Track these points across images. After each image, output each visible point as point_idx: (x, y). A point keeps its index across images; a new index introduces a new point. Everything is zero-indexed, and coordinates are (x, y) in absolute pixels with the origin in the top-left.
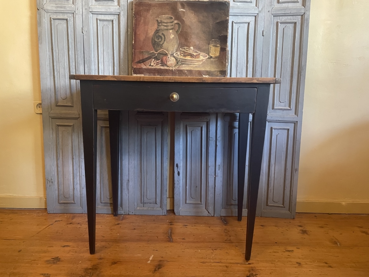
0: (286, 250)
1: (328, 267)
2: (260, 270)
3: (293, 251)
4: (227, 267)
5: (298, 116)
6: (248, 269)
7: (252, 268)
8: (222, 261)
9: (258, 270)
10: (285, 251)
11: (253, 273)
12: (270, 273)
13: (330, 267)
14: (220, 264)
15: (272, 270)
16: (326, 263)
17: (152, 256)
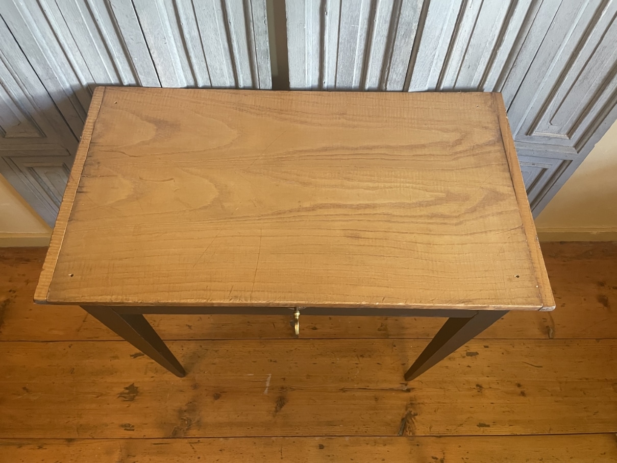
0: (468, 351)
1: (520, 395)
2: (422, 404)
3: (477, 354)
4: (376, 399)
5: (578, 152)
6: (405, 403)
7: (410, 401)
8: (372, 386)
9: (419, 404)
10: (465, 355)
11: (411, 412)
12: (435, 411)
13: (523, 394)
14: (367, 394)
15: (439, 403)
16: (519, 385)
17: (269, 376)
